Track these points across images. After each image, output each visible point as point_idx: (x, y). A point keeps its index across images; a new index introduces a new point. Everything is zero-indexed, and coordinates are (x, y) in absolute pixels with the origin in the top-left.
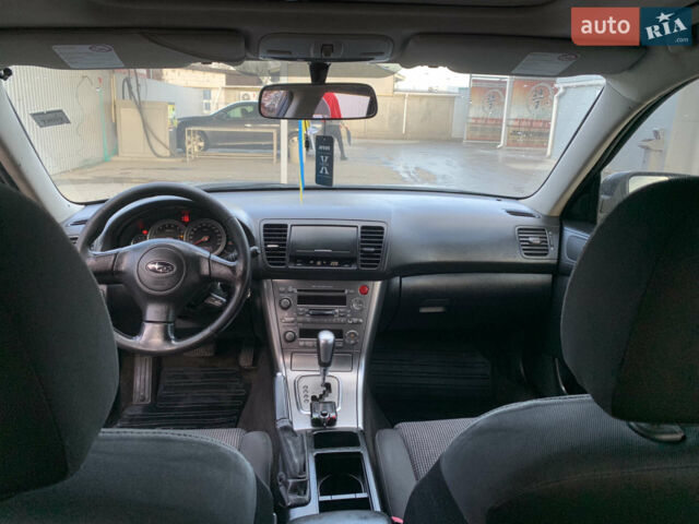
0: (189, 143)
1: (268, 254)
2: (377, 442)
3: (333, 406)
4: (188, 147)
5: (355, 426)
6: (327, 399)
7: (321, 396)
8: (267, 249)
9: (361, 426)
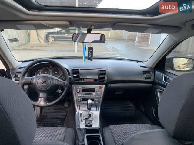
0: (50, 39)
1: (73, 78)
2: (104, 131)
3: (91, 121)
4: (49, 40)
5: (97, 127)
6: (90, 119)
7: (88, 118)
8: (73, 76)
9: (99, 127)
